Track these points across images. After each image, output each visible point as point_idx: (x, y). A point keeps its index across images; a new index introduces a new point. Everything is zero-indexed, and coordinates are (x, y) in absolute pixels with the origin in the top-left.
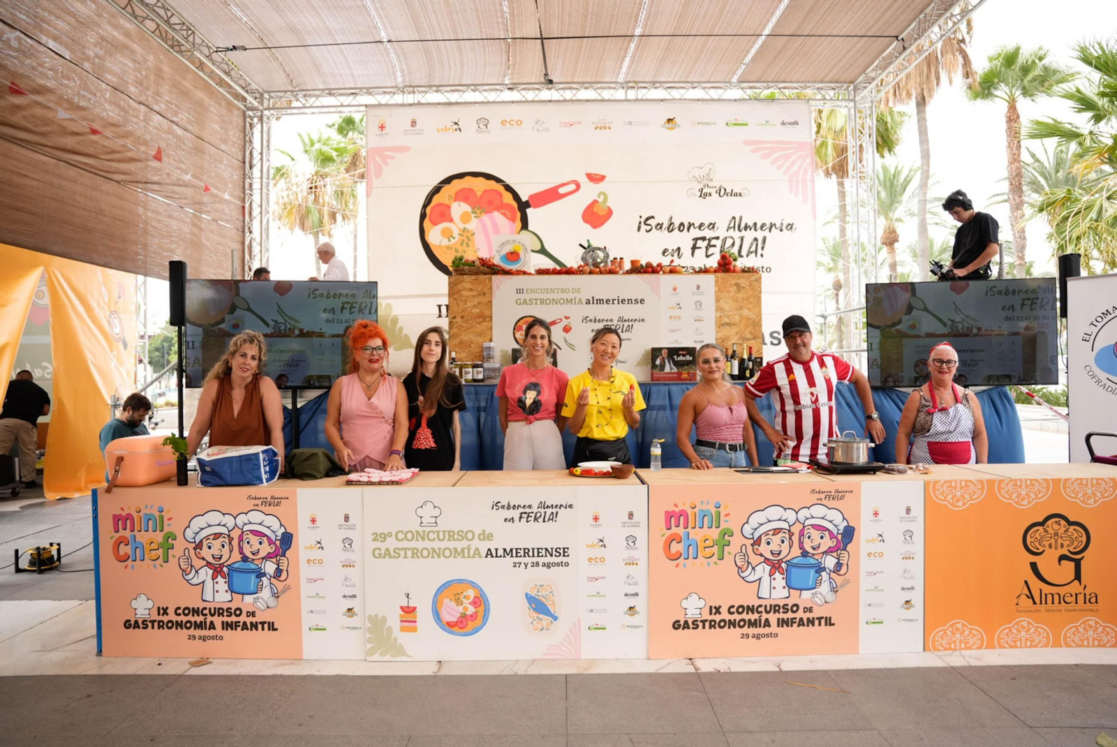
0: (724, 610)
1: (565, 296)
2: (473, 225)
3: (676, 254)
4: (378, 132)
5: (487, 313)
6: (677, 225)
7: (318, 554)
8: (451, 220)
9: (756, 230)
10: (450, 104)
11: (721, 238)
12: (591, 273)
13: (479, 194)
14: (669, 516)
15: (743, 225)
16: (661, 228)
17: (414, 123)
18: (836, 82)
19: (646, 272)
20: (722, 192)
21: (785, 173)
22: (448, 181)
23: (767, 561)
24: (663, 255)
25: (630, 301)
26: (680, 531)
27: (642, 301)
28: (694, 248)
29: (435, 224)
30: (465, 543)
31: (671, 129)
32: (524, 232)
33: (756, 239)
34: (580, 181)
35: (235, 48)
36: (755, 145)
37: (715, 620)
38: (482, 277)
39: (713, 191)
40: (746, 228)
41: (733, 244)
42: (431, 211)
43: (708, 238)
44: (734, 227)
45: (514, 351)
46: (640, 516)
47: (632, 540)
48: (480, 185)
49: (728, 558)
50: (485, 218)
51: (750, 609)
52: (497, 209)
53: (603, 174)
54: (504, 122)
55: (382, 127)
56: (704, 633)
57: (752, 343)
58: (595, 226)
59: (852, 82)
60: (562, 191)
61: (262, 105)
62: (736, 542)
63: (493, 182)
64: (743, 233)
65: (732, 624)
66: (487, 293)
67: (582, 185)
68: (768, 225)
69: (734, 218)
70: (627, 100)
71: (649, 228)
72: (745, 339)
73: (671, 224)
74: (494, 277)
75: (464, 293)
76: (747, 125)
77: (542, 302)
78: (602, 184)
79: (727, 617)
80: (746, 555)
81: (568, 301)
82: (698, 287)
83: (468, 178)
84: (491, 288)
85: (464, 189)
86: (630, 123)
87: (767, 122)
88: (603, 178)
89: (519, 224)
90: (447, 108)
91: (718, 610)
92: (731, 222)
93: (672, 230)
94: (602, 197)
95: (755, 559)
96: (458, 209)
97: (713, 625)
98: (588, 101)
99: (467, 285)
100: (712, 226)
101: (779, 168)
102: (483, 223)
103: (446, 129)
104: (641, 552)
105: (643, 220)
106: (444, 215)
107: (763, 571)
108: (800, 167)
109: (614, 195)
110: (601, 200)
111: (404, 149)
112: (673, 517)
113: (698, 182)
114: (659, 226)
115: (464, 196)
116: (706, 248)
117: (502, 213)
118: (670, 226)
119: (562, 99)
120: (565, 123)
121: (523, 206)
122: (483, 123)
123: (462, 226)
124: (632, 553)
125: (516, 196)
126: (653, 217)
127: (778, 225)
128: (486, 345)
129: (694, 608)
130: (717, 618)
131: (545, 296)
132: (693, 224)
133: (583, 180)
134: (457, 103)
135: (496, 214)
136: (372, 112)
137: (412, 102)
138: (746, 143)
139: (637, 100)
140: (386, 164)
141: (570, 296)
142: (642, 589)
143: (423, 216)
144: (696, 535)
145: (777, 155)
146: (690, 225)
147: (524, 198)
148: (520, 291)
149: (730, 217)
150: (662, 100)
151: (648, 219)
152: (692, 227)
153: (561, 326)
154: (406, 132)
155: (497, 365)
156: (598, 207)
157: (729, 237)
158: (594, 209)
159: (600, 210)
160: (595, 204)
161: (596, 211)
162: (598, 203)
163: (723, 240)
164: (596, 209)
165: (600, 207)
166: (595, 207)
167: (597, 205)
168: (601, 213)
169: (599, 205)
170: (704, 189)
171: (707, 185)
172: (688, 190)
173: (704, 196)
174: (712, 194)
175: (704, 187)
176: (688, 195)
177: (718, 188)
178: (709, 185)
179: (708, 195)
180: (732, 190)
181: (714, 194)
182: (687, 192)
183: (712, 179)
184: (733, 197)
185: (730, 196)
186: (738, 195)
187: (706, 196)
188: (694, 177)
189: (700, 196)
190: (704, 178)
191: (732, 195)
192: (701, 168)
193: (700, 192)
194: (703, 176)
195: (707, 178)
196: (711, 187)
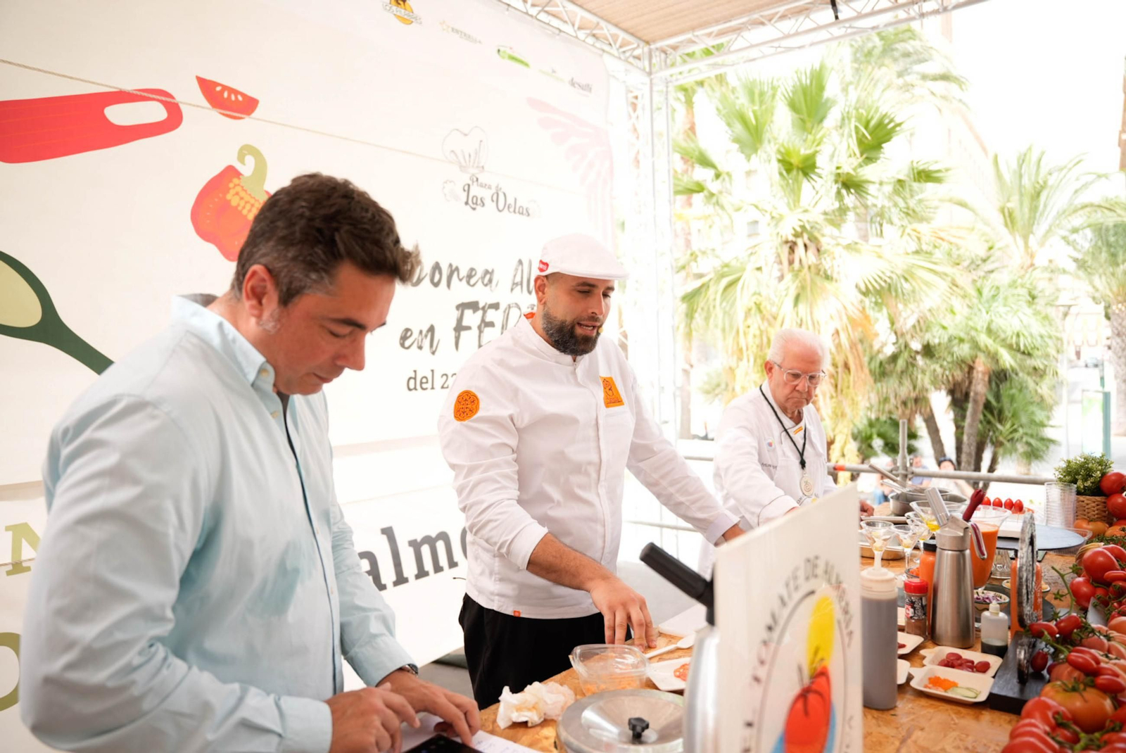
3: (427, 343)
11: (502, 307)
18: (632, 34)
20: (501, 200)
21: (582, 179)
24: (402, 345)
28: (460, 328)
31: (404, 21)
34: (179, 97)
39: (486, 194)
43: (481, 305)
44: (521, 284)
53: (251, 93)
58: (232, 254)
59: (648, 43)
60: (118, 115)
67: (182, 106)
69: (520, 262)
76: (527, 65)
78: (247, 123)
87: (554, 72)
88: (246, 106)
92: (516, 270)
94: (250, 160)
100: (488, 277)
110: (247, 169)
113: (461, 167)
116: (479, 327)
132: (457, 269)
133: (191, 98)
149: (515, 262)
152: (455, 275)
156: (238, 189)
157: (514, 305)
158: (229, 197)
159: (246, 202)
160: (231, 181)
161: (234, 203)
162: (239, 179)
163: (505, 312)
164: (234, 195)
165: (246, 191)
166: (228, 190)
167: (235, 185)
168: (250, 211)
169: (242, 184)
170: (471, 187)
171: (475, 179)
172: (446, 182)
173: (473, 203)
174: (485, 202)
175: (470, 183)
176: (445, 195)
177: (494, 190)
178: (479, 181)
179: (479, 202)
180: (516, 199)
181: (488, 201)
182: (444, 187)
183: (483, 167)
184: (518, 215)
185: (514, 212)
186: (525, 212)
187: (476, 204)
188: (453, 151)
189: (467, 203)
190: (470, 161)
191: (517, 210)
192: (466, 135)
193: (466, 193)
194: (470, 156)
195: (474, 163)
196: (481, 183)
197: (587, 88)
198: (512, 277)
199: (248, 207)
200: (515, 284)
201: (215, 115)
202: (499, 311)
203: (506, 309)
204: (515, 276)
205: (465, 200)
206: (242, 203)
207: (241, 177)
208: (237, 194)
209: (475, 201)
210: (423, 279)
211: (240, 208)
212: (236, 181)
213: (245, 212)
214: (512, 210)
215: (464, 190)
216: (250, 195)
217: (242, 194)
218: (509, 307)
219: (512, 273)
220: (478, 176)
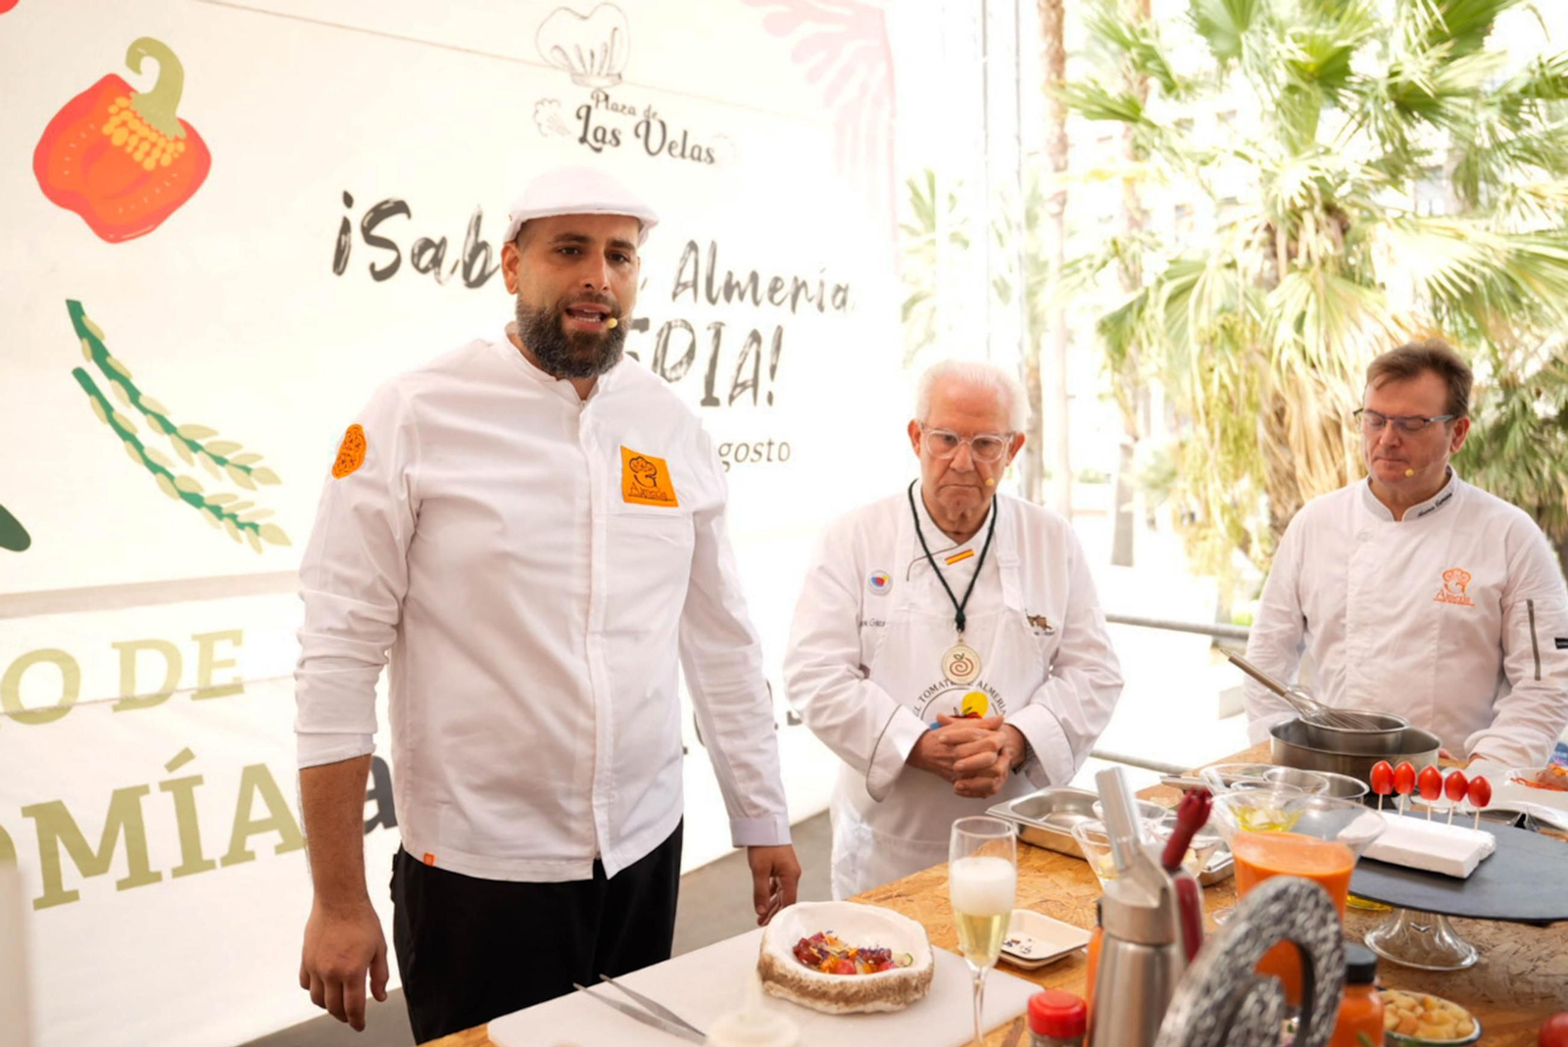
9: (756, 303)
11: (655, 326)
15: (719, 282)
16: (437, 262)
20: (654, 136)
21: (827, 99)
33: (756, 337)
39: (625, 124)
40: (729, 289)
41: (691, 354)
44: (696, 286)
58: (112, 231)
64: (722, 311)
68: (788, 288)
69: (693, 247)
71: (383, 259)
73: (480, 247)
92: (684, 260)
93: (483, 278)
94: (151, 67)
105: (357, 216)
109: (212, 67)
110: (144, 80)
113: (574, 74)
114: (429, 255)
118: (474, 256)
126: (401, 207)
127: (813, 289)
149: (683, 247)
151: (380, 213)
156: (126, 115)
157: (679, 323)
158: (107, 129)
159: (143, 139)
160: (113, 102)
161: (118, 138)
162: (129, 97)
163: (659, 335)
164: (117, 127)
165: (141, 119)
166: (107, 116)
167: (121, 110)
168: (148, 154)
169: (132, 108)
170: (594, 112)
171: (602, 97)
172: (542, 103)
173: (597, 140)
174: (620, 137)
175: (592, 103)
176: (539, 125)
177: (640, 117)
178: (611, 101)
179: (609, 137)
180: (685, 133)
181: (627, 136)
182: (537, 112)
183: (620, 76)
184: (688, 160)
185: (683, 155)
186: (704, 155)
187: (603, 141)
188: (557, 47)
189: (583, 140)
190: (592, 65)
191: (688, 152)
192: (584, 18)
193: (581, 123)
194: (592, 55)
195: (601, 67)
196: (615, 104)
198: (675, 274)
199: (145, 146)
200: (680, 286)
202: (646, 333)
203: (662, 330)
204: (681, 271)
205: (580, 133)
206: (134, 141)
207: (132, 94)
208: (124, 124)
209: (600, 135)
210: (490, 274)
211: (129, 149)
212: (121, 101)
213: (138, 156)
214: (677, 151)
215: (579, 117)
216: (149, 126)
217: (134, 124)
218: (670, 326)
219: (677, 265)
220: (608, 91)
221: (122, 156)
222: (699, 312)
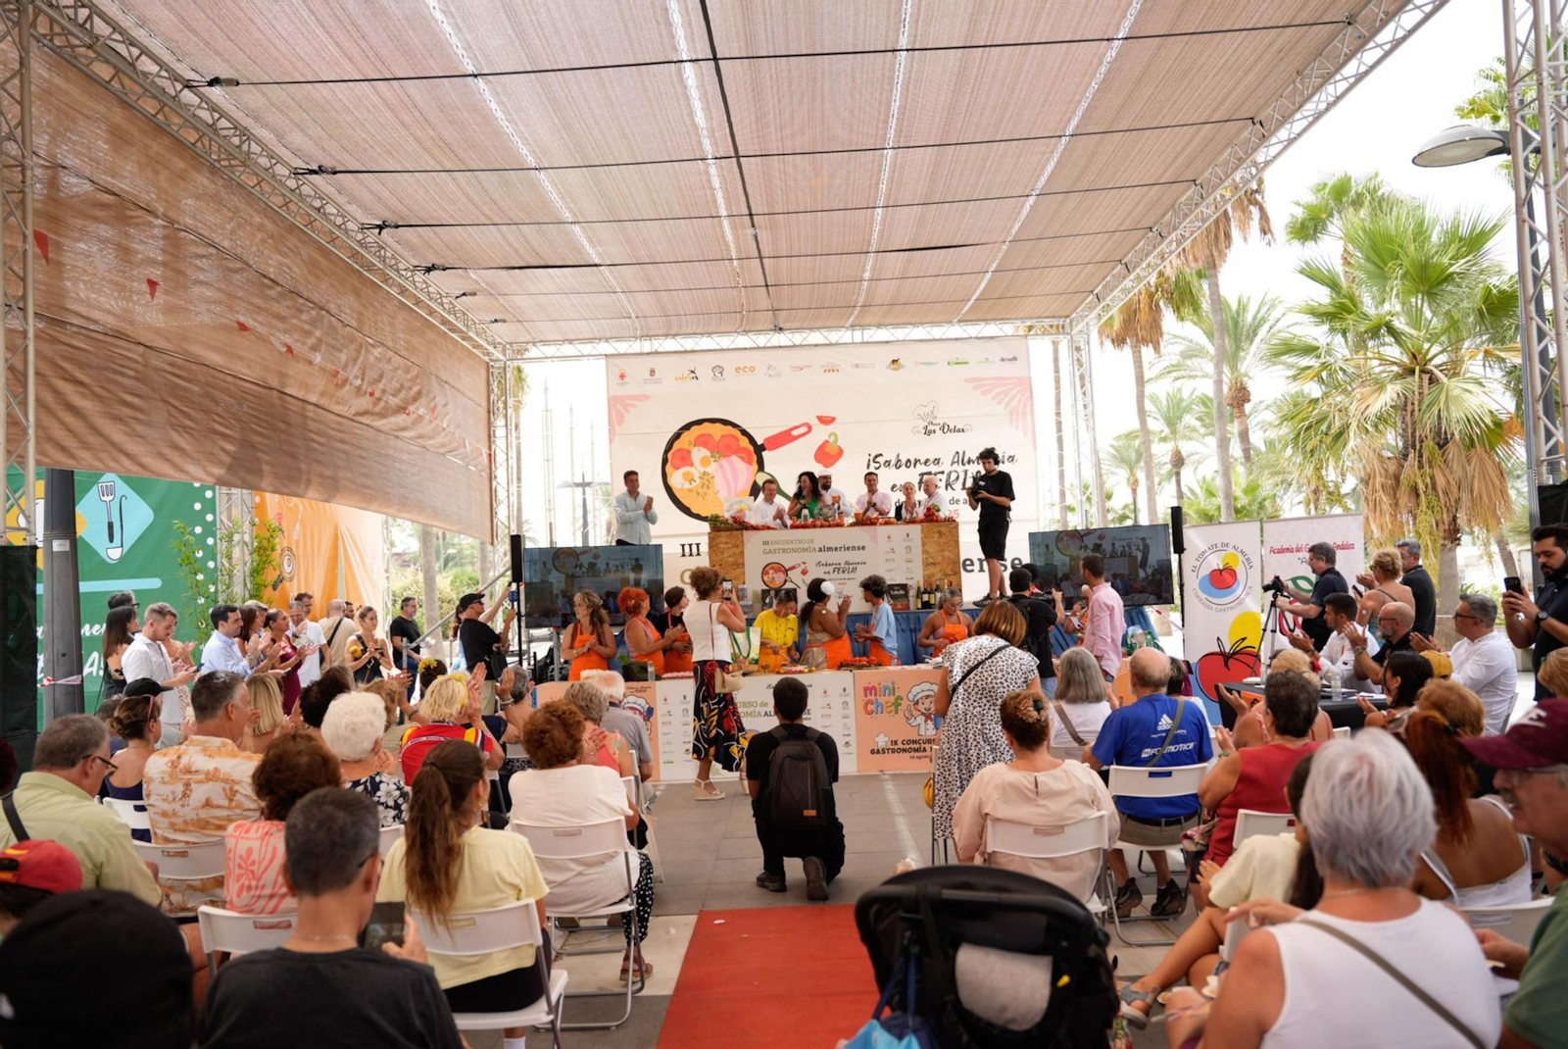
0: (899, 742)
1: (802, 546)
2: (713, 468)
4: (619, 380)
5: (740, 561)
6: (904, 462)
7: (668, 719)
8: (692, 465)
10: (686, 352)
11: (946, 472)
12: (822, 526)
13: (717, 438)
14: (866, 689)
15: (966, 460)
16: (889, 465)
17: (652, 372)
18: (1053, 317)
19: (866, 524)
20: (945, 428)
21: (1007, 405)
22: (687, 427)
23: (923, 714)
25: (854, 548)
26: (873, 698)
27: (863, 548)
28: (920, 482)
29: (677, 468)
30: (752, 709)
31: (895, 369)
32: (760, 474)
34: (811, 423)
35: (496, 321)
36: (976, 382)
37: (894, 749)
38: (735, 533)
39: (937, 428)
40: (969, 461)
41: (958, 478)
42: (672, 454)
45: (763, 591)
46: (850, 690)
47: (846, 703)
48: (718, 431)
49: (901, 713)
50: (724, 461)
51: (915, 742)
52: (735, 453)
53: (833, 416)
54: (737, 369)
55: (622, 376)
56: (888, 756)
57: (953, 578)
59: (1068, 316)
60: (795, 433)
61: (505, 355)
62: (904, 704)
63: (730, 427)
64: (967, 467)
65: (904, 750)
66: (740, 546)
67: (814, 428)
69: (957, 452)
70: (853, 343)
71: (877, 465)
72: (947, 575)
73: (899, 460)
74: (745, 533)
75: (722, 546)
76: (967, 363)
77: (784, 551)
78: (832, 426)
79: (902, 746)
80: (910, 711)
81: (804, 550)
82: (908, 535)
83: (706, 424)
84: (742, 541)
85: (703, 435)
86: (857, 366)
88: (831, 420)
89: (755, 466)
90: (683, 356)
91: (896, 743)
92: (954, 456)
93: (900, 466)
94: (833, 437)
95: (915, 713)
96: (698, 454)
97: (893, 751)
98: (816, 345)
99: (723, 539)
100: (937, 461)
101: (999, 403)
102: (721, 466)
103: (683, 378)
104: (851, 711)
105: (871, 458)
106: (685, 459)
107: (921, 719)
108: (1019, 401)
109: (843, 435)
110: (832, 440)
111: (645, 398)
112: (868, 690)
113: (924, 420)
114: (888, 463)
115: (703, 441)
117: (742, 458)
118: (897, 462)
119: (790, 344)
120: (797, 367)
121: (759, 449)
122: (719, 370)
123: (702, 470)
124: (846, 711)
125: (752, 440)
126: (881, 455)
128: (740, 587)
129: (882, 741)
130: (896, 747)
131: (786, 546)
132: (919, 460)
133: (814, 422)
134: (692, 351)
135: (734, 458)
136: (611, 360)
137: (649, 351)
138: (967, 381)
139: (863, 343)
140: (628, 411)
141: (806, 546)
142: (853, 731)
143: (665, 461)
144: (882, 700)
145: (998, 390)
146: (916, 461)
147: (759, 442)
148: (766, 543)
149: (954, 453)
150: (887, 342)
151: (876, 457)
152: (918, 462)
153: (799, 570)
154: (645, 381)
155: (750, 603)
156: (828, 446)
157: (953, 471)
158: (825, 449)
160: (826, 444)
163: (947, 474)
164: (827, 449)
170: (928, 426)
171: (931, 423)
173: (929, 433)
174: (936, 431)
176: (914, 432)
177: (941, 425)
179: (933, 432)
180: (955, 426)
181: (938, 431)
182: (913, 429)
183: (936, 417)
184: (957, 433)
186: (962, 431)
187: (931, 432)
188: (918, 415)
189: (926, 433)
190: (928, 416)
191: (956, 431)
192: (926, 406)
193: (925, 430)
194: (927, 414)
195: (930, 416)
196: (934, 424)
197: (1015, 359)
199: (832, 451)
200: (953, 463)
201: (823, 426)
205: (924, 432)
206: (830, 450)
207: (829, 442)
211: (829, 452)
213: (831, 453)
214: (953, 431)
215: (924, 428)
217: (830, 447)
220: (933, 421)
221: (828, 454)
222: (960, 468)
